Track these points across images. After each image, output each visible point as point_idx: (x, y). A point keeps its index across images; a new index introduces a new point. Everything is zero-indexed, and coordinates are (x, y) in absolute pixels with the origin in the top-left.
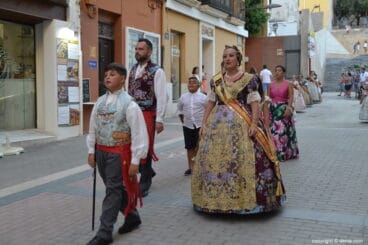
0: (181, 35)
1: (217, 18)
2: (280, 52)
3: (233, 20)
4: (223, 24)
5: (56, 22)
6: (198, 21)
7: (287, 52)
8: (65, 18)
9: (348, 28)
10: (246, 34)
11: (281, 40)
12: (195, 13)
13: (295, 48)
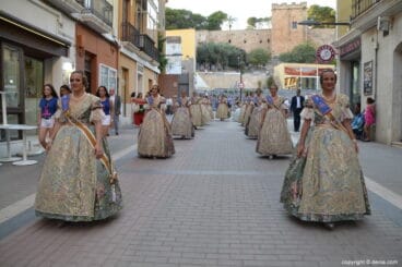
0: (125, 70)
1: (146, 60)
2: (175, 85)
3: (155, 62)
4: (148, 65)
5: (63, 58)
6: (136, 61)
7: (180, 84)
8: (66, 55)
9: (206, 71)
10: (159, 71)
11: (175, 77)
12: (134, 56)
13: (184, 82)
